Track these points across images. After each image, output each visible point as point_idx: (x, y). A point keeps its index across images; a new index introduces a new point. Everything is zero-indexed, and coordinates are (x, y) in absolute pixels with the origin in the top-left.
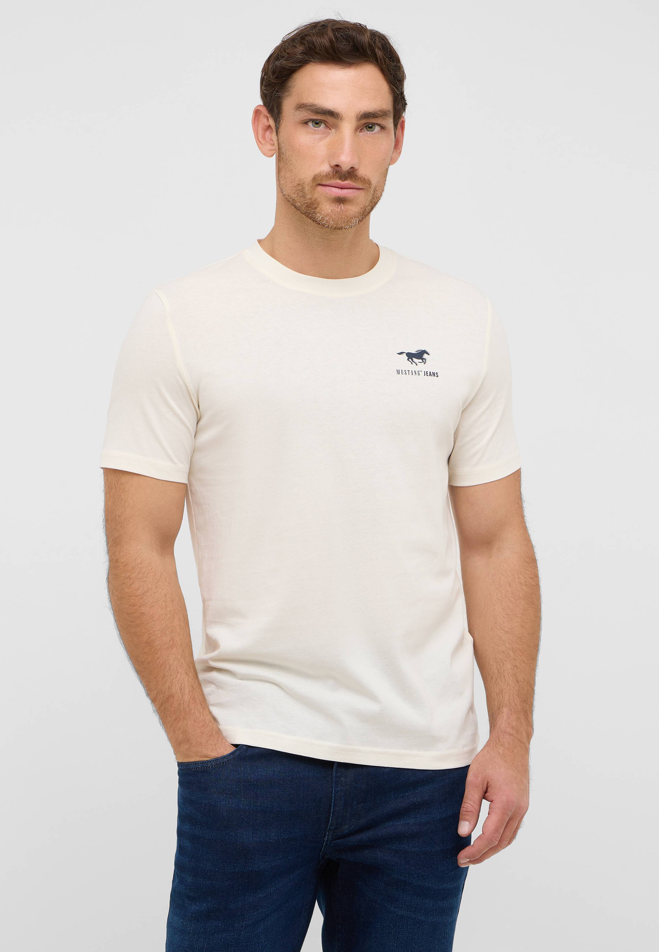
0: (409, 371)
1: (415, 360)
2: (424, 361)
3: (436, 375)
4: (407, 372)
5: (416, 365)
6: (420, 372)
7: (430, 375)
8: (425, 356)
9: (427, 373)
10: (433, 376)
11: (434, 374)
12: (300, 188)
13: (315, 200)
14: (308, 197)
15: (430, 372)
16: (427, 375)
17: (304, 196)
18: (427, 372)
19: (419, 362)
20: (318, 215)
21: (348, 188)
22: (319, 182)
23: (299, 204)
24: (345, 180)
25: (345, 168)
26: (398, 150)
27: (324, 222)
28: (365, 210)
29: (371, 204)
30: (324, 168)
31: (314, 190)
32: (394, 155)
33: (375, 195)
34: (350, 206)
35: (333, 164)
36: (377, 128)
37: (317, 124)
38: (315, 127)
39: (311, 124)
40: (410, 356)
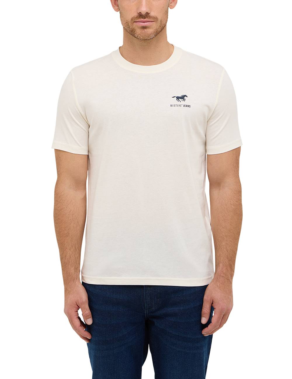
0: (176, 105)
1: (180, 99)
2: (184, 100)
4: (175, 105)
5: (180, 102)
6: (181, 105)
7: (186, 106)
8: (185, 98)
11: (188, 106)
12: (127, 24)
13: (134, 29)
14: (131, 28)
17: (129, 28)
20: (136, 35)
21: (147, 22)
22: (134, 21)
23: (128, 31)
24: (145, 18)
25: (143, 13)
26: (175, 2)
27: (139, 38)
28: (157, 30)
29: (161, 28)
30: (135, 14)
31: (133, 24)
32: (172, 4)
33: (162, 23)
34: (149, 29)
35: (139, 12)
40: (178, 98)
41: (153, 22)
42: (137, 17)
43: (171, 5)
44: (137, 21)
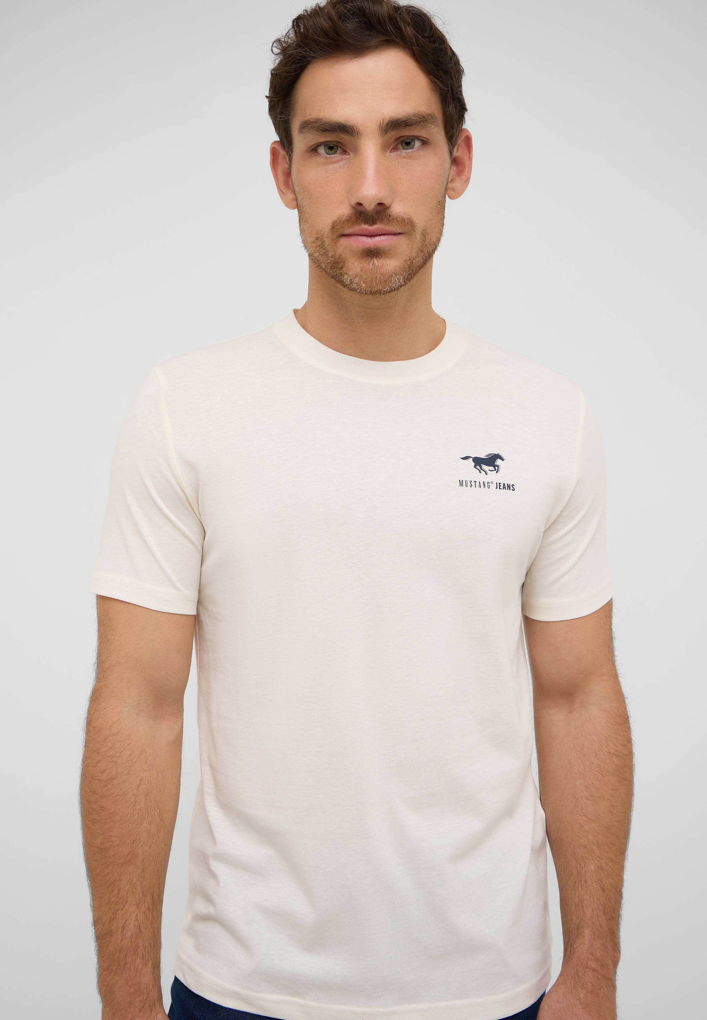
0: (475, 482)
1: (484, 467)
2: (496, 468)
3: (511, 488)
4: (473, 484)
5: (486, 474)
6: (490, 484)
7: (504, 488)
8: (498, 462)
9: (500, 485)
10: (508, 489)
11: (509, 486)
12: (319, 243)
13: (339, 258)
14: (330, 254)
15: (504, 484)
16: (500, 488)
17: (325, 254)
18: (500, 483)
19: (490, 470)
20: (346, 277)
21: (380, 235)
22: (340, 231)
23: (323, 265)
24: (374, 223)
25: (370, 206)
26: (464, 178)
27: (355, 286)
28: (412, 263)
29: (422, 254)
30: (344, 210)
31: (335, 243)
32: (457, 184)
34: (387, 260)
35: (354, 201)
36: (417, 144)
37: (331, 148)
38: (328, 154)
39: (322, 150)
40: (478, 462)
41: (400, 237)
42: (348, 221)
43: (450, 185)
44: (350, 231)
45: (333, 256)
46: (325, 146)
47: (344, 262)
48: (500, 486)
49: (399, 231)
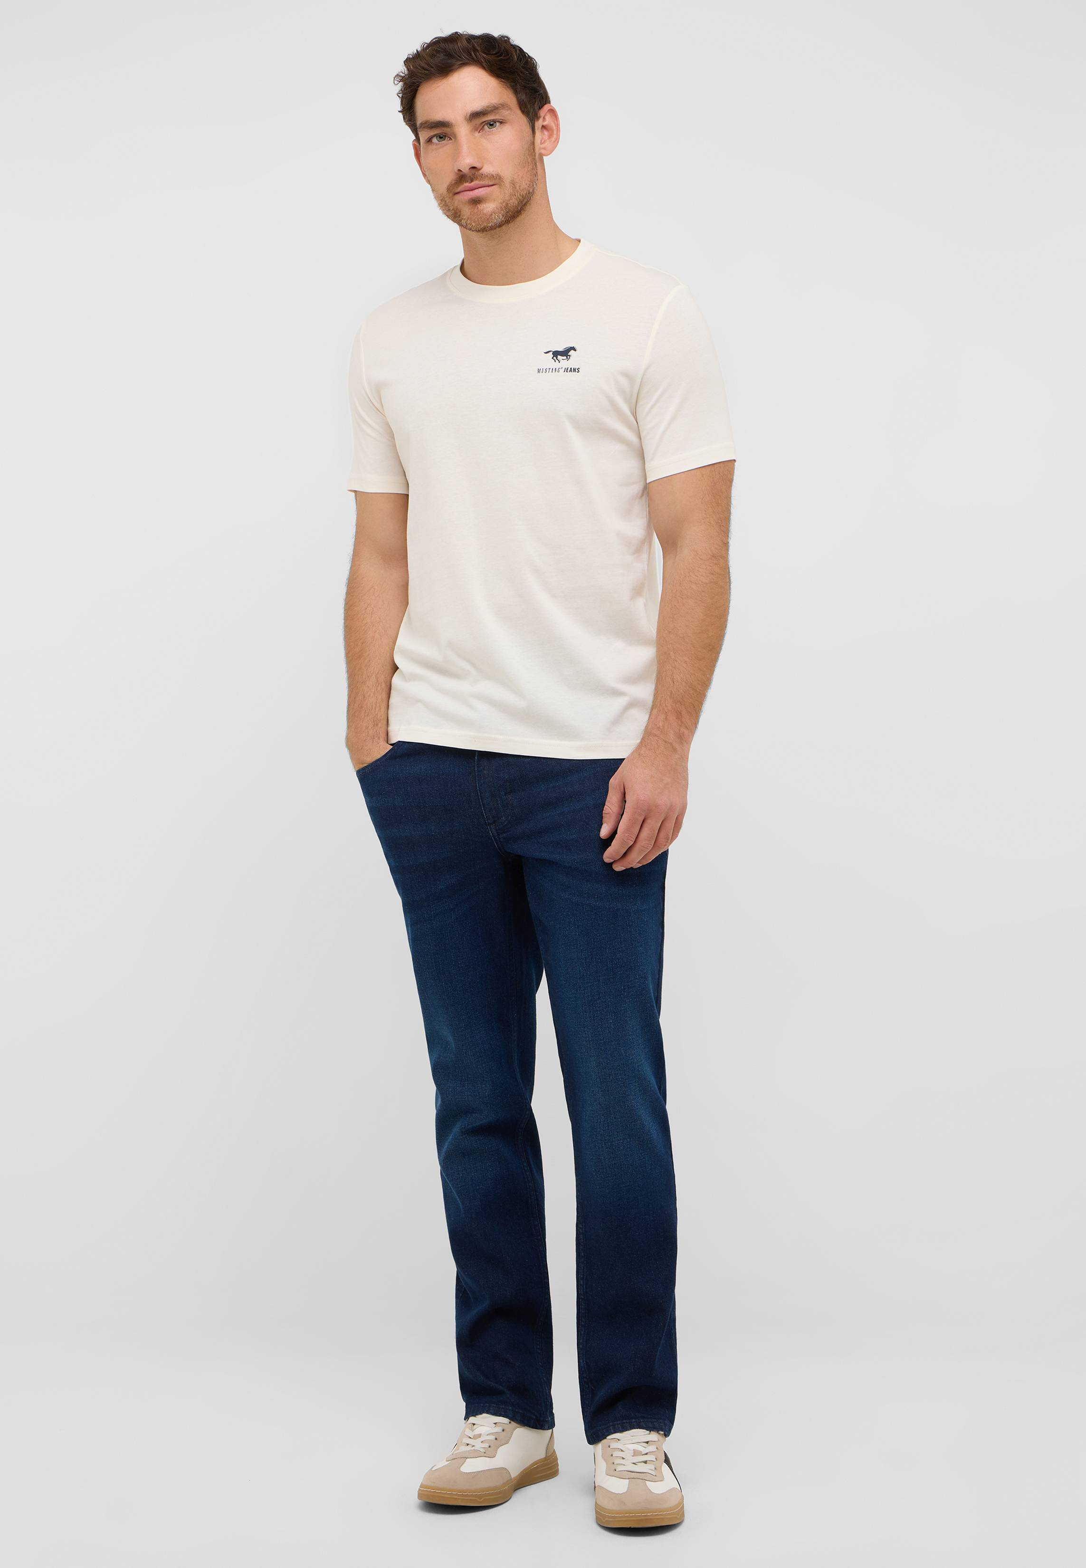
0: (548, 368)
1: (559, 357)
2: (568, 357)
3: (577, 370)
4: (546, 370)
5: (559, 362)
6: (560, 369)
7: (571, 371)
11: (574, 370)
12: (444, 203)
13: (457, 209)
14: (451, 208)
15: (571, 368)
16: (567, 372)
17: (449, 209)
18: (565, 367)
19: (561, 359)
20: (463, 221)
21: (477, 188)
22: (453, 189)
24: (472, 181)
25: (465, 170)
26: (553, 139)
29: (515, 197)
30: (452, 177)
31: (455, 200)
32: (547, 144)
33: (518, 188)
34: (486, 204)
35: (457, 171)
36: (498, 124)
37: (441, 138)
38: (439, 141)
39: (435, 140)
40: (556, 354)
41: (492, 187)
42: (456, 183)
43: (542, 146)
44: (459, 190)
45: (453, 209)
46: (437, 138)
47: (460, 211)
48: (567, 370)
49: (491, 183)
